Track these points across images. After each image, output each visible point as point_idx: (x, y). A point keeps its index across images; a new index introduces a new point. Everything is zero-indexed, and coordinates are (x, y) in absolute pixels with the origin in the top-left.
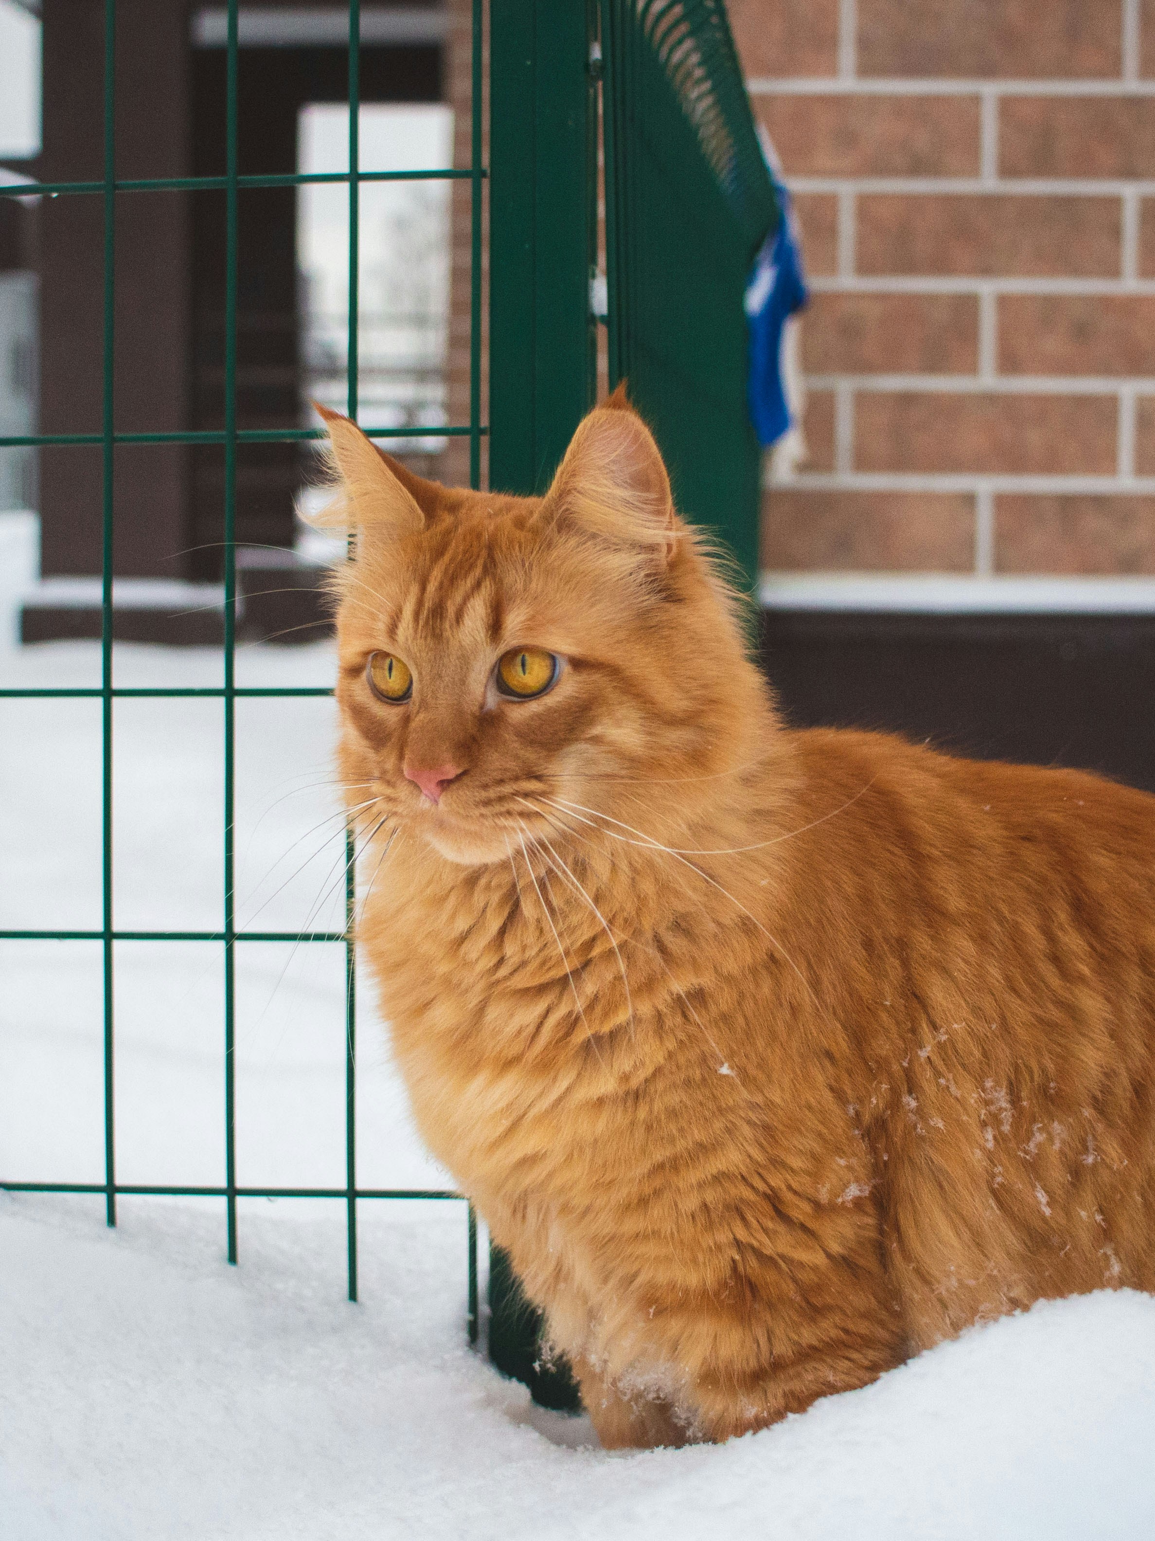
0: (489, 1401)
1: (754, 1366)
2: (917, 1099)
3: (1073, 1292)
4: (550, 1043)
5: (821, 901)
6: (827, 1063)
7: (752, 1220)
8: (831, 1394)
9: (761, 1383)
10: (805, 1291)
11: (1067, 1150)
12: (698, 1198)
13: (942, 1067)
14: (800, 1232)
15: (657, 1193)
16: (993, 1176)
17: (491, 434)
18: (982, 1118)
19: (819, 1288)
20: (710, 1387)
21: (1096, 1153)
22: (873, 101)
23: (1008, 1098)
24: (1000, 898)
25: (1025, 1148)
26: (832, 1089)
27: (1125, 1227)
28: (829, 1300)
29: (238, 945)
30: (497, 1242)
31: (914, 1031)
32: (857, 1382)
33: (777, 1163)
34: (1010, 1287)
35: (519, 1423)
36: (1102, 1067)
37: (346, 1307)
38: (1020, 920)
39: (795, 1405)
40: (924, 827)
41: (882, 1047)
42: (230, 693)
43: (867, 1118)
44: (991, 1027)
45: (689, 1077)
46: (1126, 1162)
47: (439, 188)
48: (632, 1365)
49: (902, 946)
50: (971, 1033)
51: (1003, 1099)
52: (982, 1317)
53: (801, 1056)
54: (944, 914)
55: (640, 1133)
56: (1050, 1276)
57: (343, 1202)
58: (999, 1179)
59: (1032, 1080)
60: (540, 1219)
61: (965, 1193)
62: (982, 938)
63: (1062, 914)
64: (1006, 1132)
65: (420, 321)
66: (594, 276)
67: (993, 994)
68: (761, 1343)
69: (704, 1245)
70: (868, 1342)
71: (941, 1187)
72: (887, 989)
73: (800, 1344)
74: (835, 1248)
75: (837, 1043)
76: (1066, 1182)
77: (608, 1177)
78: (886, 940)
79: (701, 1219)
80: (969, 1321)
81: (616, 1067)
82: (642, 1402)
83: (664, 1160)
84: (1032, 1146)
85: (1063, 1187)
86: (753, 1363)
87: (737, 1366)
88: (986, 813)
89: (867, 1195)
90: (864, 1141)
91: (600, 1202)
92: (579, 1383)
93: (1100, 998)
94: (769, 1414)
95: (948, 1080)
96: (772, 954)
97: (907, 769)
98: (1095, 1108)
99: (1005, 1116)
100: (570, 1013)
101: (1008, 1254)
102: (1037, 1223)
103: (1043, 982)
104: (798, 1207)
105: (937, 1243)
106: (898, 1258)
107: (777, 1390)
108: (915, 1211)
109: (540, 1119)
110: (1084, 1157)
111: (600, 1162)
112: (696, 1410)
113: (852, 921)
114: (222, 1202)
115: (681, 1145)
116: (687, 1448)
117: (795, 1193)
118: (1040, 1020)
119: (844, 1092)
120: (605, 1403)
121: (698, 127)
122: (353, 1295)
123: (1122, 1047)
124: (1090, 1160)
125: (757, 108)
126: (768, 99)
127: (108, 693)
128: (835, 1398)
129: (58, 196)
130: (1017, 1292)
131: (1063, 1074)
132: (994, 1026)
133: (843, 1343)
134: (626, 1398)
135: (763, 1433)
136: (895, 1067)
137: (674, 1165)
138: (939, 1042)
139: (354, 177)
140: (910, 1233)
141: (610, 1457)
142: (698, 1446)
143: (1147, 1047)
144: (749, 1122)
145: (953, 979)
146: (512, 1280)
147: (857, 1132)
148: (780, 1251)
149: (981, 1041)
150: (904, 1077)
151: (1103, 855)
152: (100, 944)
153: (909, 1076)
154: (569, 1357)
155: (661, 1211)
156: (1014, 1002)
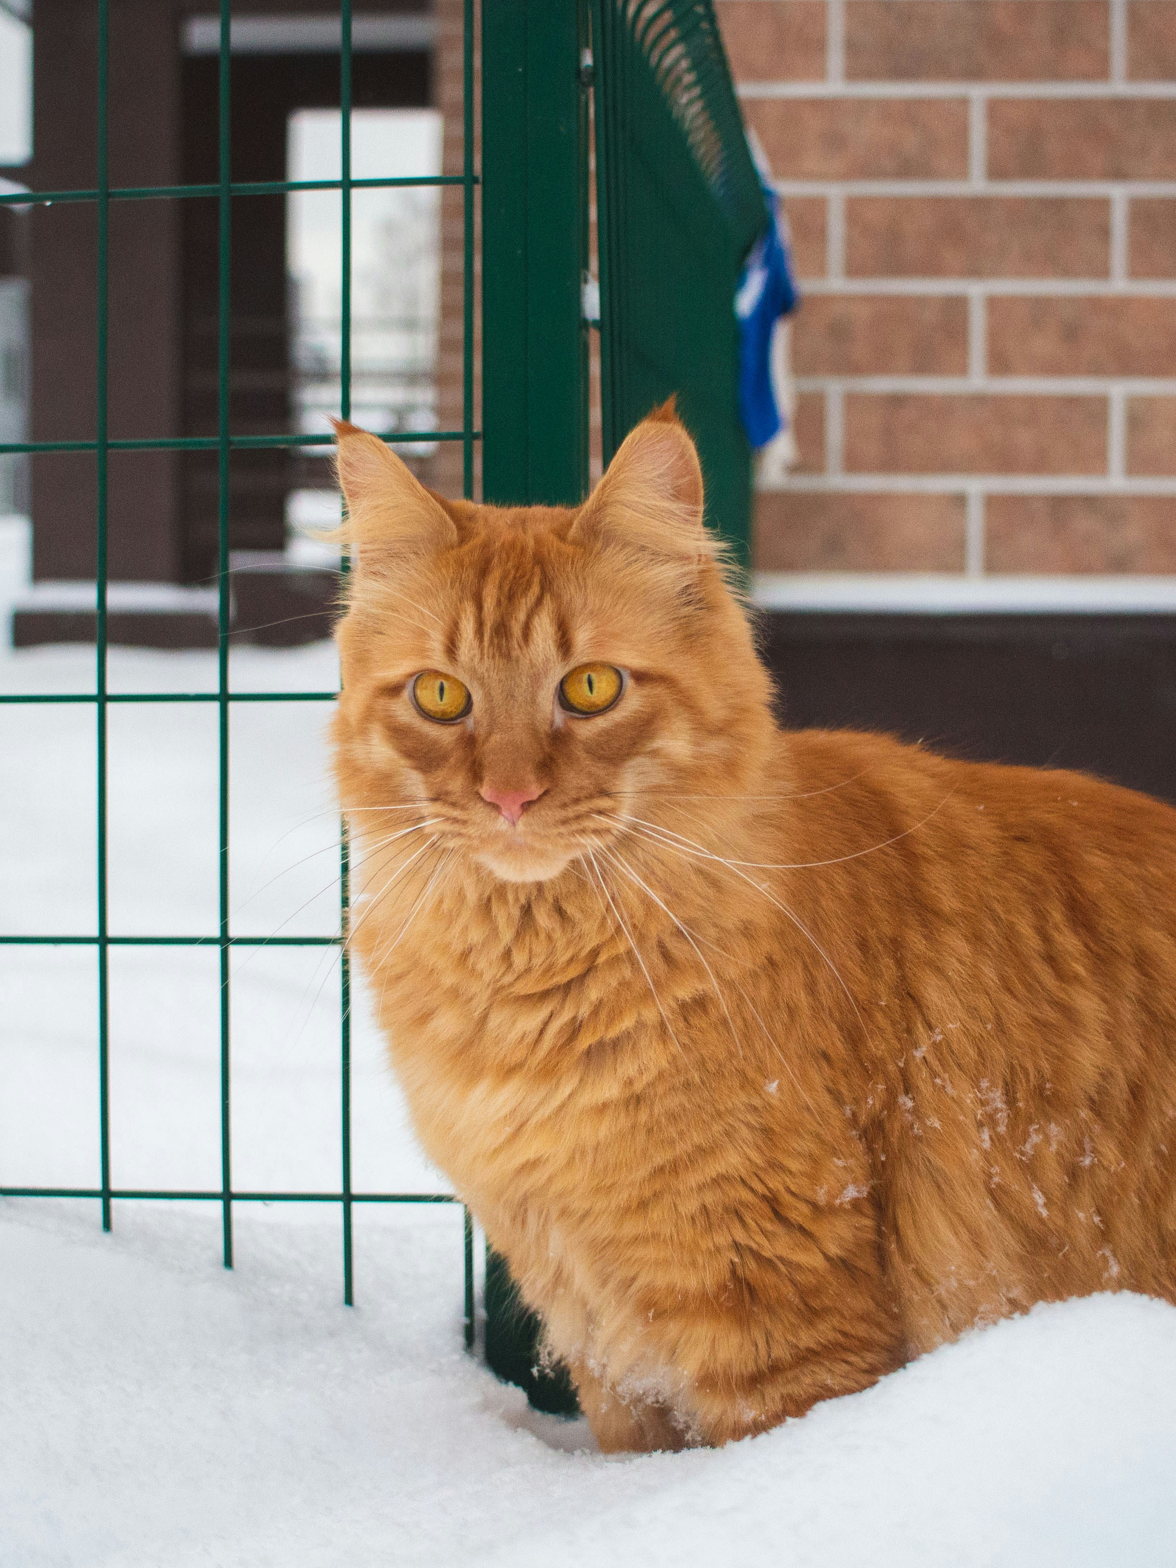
0: (486, 1406)
1: (752, 1369)
2: (913, 1099)
3: (1072, 1295)
4: (552, 1049)
5: (816, 901)
6: (824, 1064)
7: (751, 1221)
8: (830, 1398)
9: (759, 1386)
10: (804, 1293)
11: (1064, 1151)
12: (697, 1200)
13: (938, 1068)
14: (799, 1235)
15: (657, 1195)
16: (990, 1176)
17: (484, 438)
18: (978, 1118)
19: (816, 1291)
20: (708, 1391)
21: (1093, 1155)
22: (862, 105)
23: (1004, 1098)
24: (995, 898)
25: (1021, 1149)
26: (830, 1091)
27: (1121, 1226)
28: (828, 1302)
29: (233, 950)
30: (494, 1248)
31: (909, 1031)
32: (855, 1385)
33: (775, 1166)
34: (1009, 1288)
35: (517, 1427)
36: (1098, 1067)
37: (342, 1311)
38: (1015, 920)
39: (791, 1407)
40: (916, 827)
41: (876, 1047)
42: (224, 698)
43: (863, 1119)
44: (986, 1028)
45: (688, 1080)
46: (1123, 1164)
47: (429, 194)
48: (631, 1369)
49: (896, 945)
50: (966, 1032)
51: (998, 1100)
52: (981, 1318)
53: (799, 1057)
54: (937, 914)
55: (641, 1137)
56: (1049, 1278)
57: (339, 1206)
58: (996, 1179)
59: (1028, 1081)
60: (541, 1224)
61: (962, 1193)
62: (976, 938)
63: (1057, 915)
64: (1002, 1133)
65: (409, 325)
66: (586, 281)
67: (989, 995)
68: (760, 1346)
69: (704, 1247)
70: (866, 1345)
71: (939, 1187)
72: (882, 988)
73: (797, 1347)
74: (834, 1250)
75: (833, 1044)
76: (1064, 1184)
77: (608, 1182)
78: (880, 940)
79: (701, 1221)
80: (969, 1323)
81: (620, 1071)
82: (641, 1406)
83: (664, 1163)
84: (1028, 1148)
85: (1061, 1189)
86: (751, 1367)
87: (735, 1371)
88: (981, 813)
89: (865, 1196)
90: (861, 1142)
91: (600, 1205)
92: (577, 1388)
93: (1096, 999)
94: (768, 1418)
95: (944, 1080)
96: (771, 957)
97: (899, 769)
98: (1092, 1109)
99: (1001, 1116)
100: (574, 1018)
101: (1007, 1255)
102: (1033, 1224)
103: (1038, 982)
104: (796, 1208)
105: (936, 1243)
106: (897, 1259)
107: (774, 1394)
108: (914, 1212)
109: (542, 1124)
110: (1081, 1159)
111: (601, 1166)
112: (695, 1414)
113: (846, 921)
114: (217, 1206)
115: (682, 1148)
116: (685, 1452)
117: (793, 1194)
118: (1035, 1019)
119: (840, 1093)
120: (604, 1408)
121: (688, 133)
122: (349, 1299)
123: (1119, 1048)
124: (1087, 1162)
125: (748, 112)
126: (757, 103)
127: (102, 698)
128: (834, 1402)
129: (51, 205)
130: (1017, 1293)
131: (1058, 1075)
132: (989, 1027)
133: (841, 1345)
134: (624, 1403)
135: (762, 1438)
136: (891, 1068)
137: (674, 1168)
138: (934, 1043)
139: (347, 184)
140: (909, 1234)
141: (607, 1462)
142: (695, 1450)
143: (1143, 1048)
144: (748, 1125)
145: (948, 979)
146: (510, 1285)
147: (854, 1133)
148: (779, 1253)
149: (978, 1043)
150: (900, 1077)
151: (1097, 855)
152: (95, 949)
153: (905, 1075)
154: (566, 1361)
155: (660, 1213)
156: (1010, 1003)
